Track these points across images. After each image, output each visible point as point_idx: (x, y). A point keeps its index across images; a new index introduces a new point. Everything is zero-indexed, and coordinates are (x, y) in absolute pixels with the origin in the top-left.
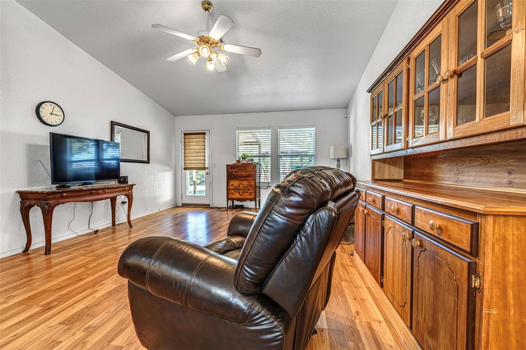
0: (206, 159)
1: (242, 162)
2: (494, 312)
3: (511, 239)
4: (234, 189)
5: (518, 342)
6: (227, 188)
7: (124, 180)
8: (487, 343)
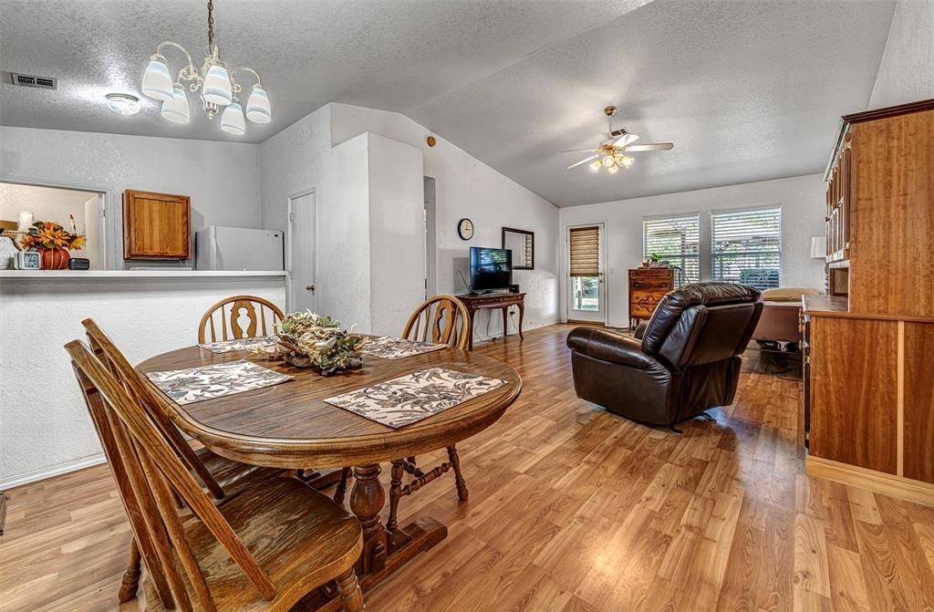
0: (600, 261)
1: (652, 266)
2: (818, 378)
3: (829, 332)
4: (639, 303)
5: (836, 398)
6: (630, 301)
7: (515, 289)
8: (814, 398)
